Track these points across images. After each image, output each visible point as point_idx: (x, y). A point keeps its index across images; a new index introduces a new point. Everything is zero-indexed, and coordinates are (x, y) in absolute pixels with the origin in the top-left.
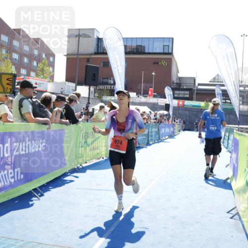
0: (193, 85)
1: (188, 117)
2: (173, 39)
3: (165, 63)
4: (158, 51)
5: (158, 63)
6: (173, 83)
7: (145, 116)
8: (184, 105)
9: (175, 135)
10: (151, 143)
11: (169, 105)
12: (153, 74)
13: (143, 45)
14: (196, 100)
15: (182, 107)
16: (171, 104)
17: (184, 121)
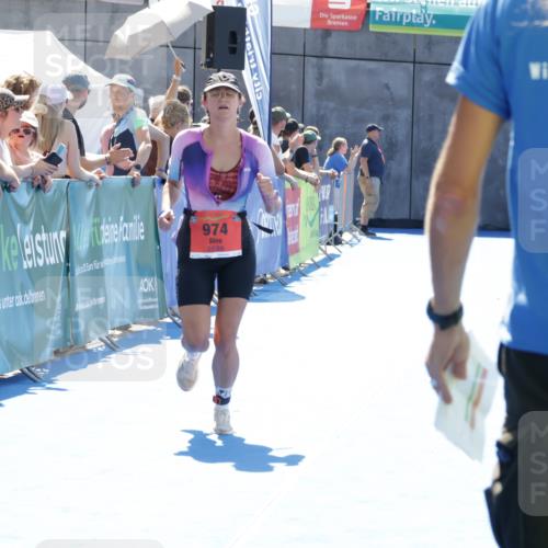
1: (404, 114)
7: (29, 117)
8: (367, 14)
9: (299, 274)
11: (239, 14)
15: (348, 30)
16: (253, 13)
17: (367, 151)
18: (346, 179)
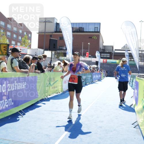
0: (112, 50)
1: (109, 69)
2: (100, 23)
3: (96, 38)
4: (91, 30)
5: (92, 38)
6: (100, 49)
8: (107, 62)
9: (102, 79)
10: (88, 84)
12: (89, 44)
13: (83, 27)
14: (114, 59)
15: (105, 63)
16: (99, 61)
17: (106, 71)
18: (105, 73)
